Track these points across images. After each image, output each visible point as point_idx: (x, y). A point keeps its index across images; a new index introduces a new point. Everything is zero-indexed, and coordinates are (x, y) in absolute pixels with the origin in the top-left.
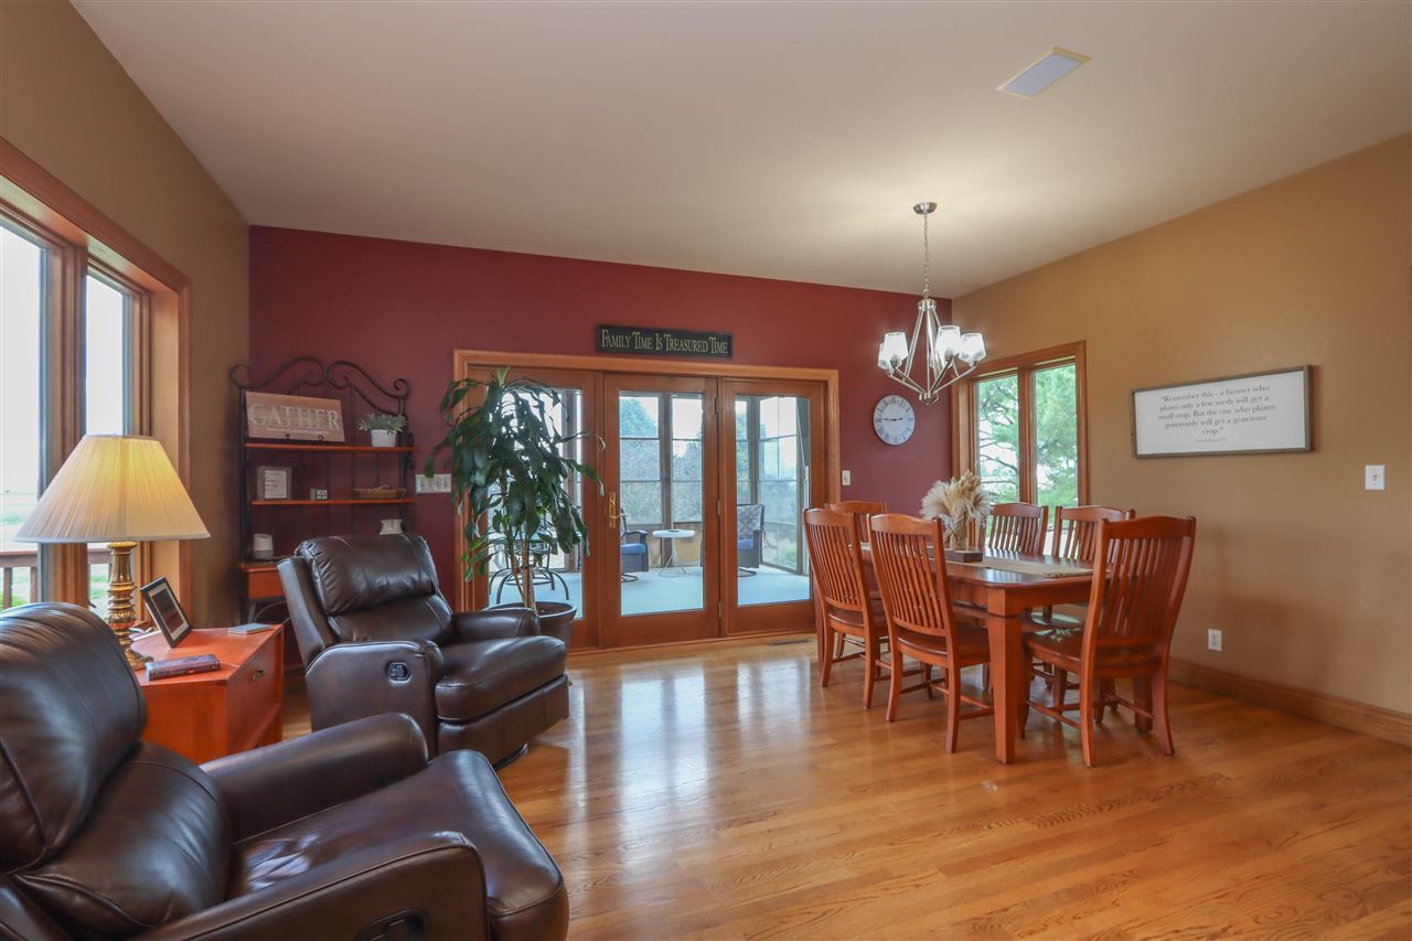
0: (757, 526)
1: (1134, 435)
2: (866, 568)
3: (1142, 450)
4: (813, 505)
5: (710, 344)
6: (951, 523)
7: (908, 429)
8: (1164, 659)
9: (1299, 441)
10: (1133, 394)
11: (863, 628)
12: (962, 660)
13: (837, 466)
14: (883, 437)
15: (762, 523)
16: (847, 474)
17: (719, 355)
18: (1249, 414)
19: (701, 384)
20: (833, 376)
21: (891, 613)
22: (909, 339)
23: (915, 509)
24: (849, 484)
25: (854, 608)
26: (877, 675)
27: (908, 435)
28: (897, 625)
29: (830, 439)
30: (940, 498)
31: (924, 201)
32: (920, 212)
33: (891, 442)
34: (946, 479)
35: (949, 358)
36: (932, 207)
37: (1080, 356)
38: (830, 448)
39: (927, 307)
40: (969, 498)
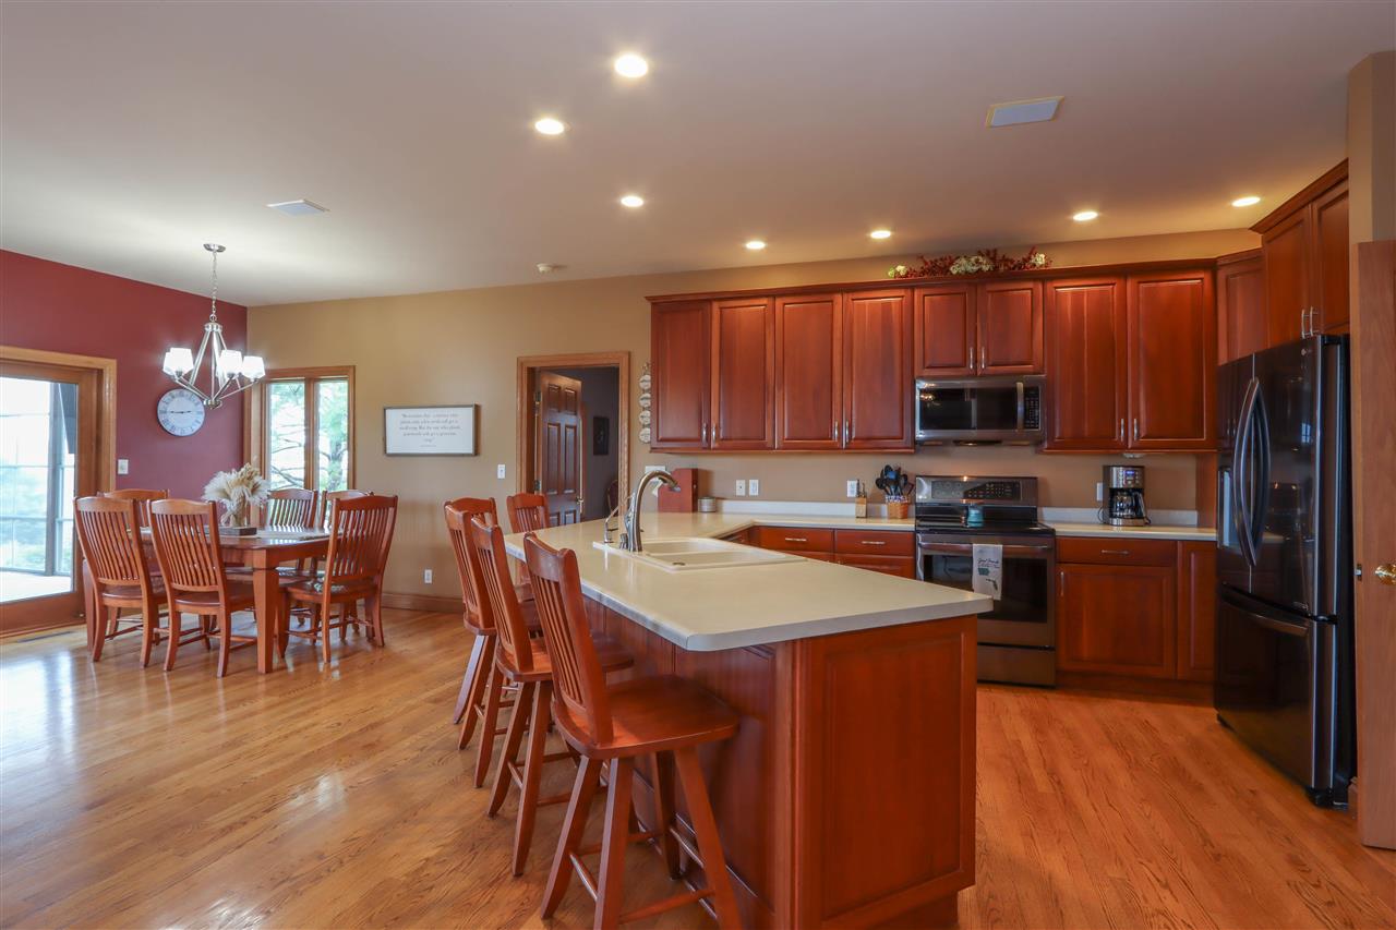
1: (385, 438)
2: (145, 548)
3: (389, 451)
6: (231, 506)
7: (197, 421)
8: (379, 587)
9: (470, 449)
10: (385, 410)
11: (140, 599)
12: (232, 607)
13: (112, 455)
14: (168, 428)
16: (124, 463)
18: (447, 431)
20: (110, 367)
21: (170, 580)
22: (195, 353)
23: (197, 494)
24: (126, 472)
25: (131, 583)
26: (154, 640)
27: (197, 427)
28: (175, 590)
29: (105, 428)
30: (222, 485)
31: (215, 242)
32: (210, 249)
33: (177, 432)
34: (228, 470)
35: (231, 376)
36: (221, 249)
37: (351, 376)
38: (104, 437)
39: (213, 329)
40: (247, 486)
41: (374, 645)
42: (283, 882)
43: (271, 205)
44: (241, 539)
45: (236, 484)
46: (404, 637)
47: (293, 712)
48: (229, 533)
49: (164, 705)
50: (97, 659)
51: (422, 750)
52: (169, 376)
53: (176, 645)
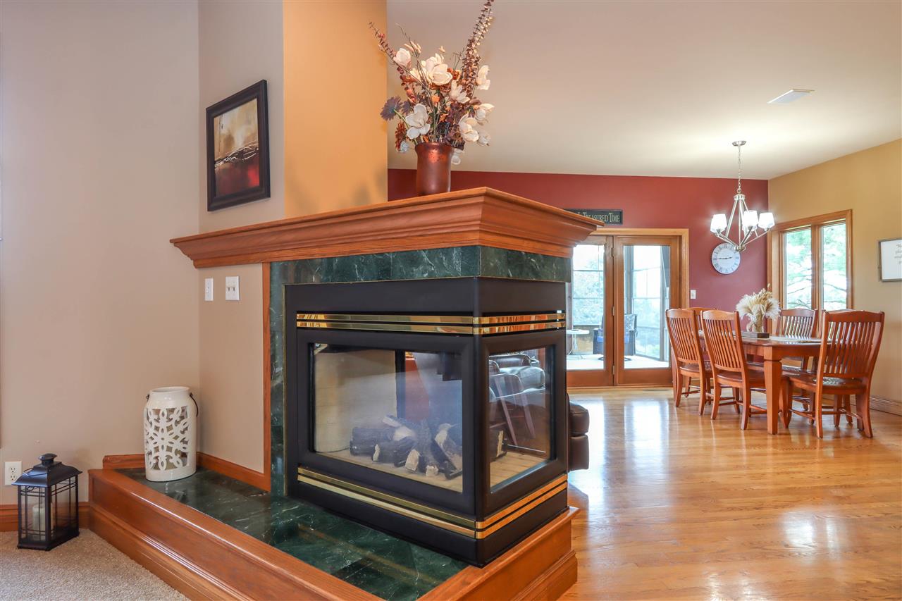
0: (632, 329)
1: (880, 268)
2: (701, 341)
3: (885, 277)
4: (671, 307)
5: (609, 217)
6: (753, 318)
7: (735, 264)
8: (868, 387)
10: (880, 243)
11: (699, 373)
13: (688, 287)
14: (718, 269)
15: (635, 326)
16: (693, 292)
17: (616, 223)
19: (603, 239)
20: (685, 233)
21: (714, 363)
22: (728, 217)
23: (731, 307)
24: (694, 297)
25: (694, 362)
26: (707, 401)
27: (735, 268)
28: (717, 369)
29: (683, 270)
30: (748, 305)
31: (739, 139)
32: (736, 145)
33: (723, 272)
34: (750, 294)
35: (751, 228)
36: (743, 143)
37: (849, 219)
38: (683, 276)
39: (740, 198)
40: (764, 304)
41: (864, 436)
42: (757, 548)
43: (770, 102)
44: (758, 340)
45: (756, 303)
46: (894, 435)
47: (788, 461)
48: (750, 335)
49: (710, 436)
50: (677, 406)
51: (886, 514)
52: (714, 234)
53: (718, 405)
